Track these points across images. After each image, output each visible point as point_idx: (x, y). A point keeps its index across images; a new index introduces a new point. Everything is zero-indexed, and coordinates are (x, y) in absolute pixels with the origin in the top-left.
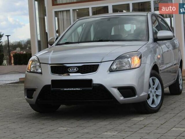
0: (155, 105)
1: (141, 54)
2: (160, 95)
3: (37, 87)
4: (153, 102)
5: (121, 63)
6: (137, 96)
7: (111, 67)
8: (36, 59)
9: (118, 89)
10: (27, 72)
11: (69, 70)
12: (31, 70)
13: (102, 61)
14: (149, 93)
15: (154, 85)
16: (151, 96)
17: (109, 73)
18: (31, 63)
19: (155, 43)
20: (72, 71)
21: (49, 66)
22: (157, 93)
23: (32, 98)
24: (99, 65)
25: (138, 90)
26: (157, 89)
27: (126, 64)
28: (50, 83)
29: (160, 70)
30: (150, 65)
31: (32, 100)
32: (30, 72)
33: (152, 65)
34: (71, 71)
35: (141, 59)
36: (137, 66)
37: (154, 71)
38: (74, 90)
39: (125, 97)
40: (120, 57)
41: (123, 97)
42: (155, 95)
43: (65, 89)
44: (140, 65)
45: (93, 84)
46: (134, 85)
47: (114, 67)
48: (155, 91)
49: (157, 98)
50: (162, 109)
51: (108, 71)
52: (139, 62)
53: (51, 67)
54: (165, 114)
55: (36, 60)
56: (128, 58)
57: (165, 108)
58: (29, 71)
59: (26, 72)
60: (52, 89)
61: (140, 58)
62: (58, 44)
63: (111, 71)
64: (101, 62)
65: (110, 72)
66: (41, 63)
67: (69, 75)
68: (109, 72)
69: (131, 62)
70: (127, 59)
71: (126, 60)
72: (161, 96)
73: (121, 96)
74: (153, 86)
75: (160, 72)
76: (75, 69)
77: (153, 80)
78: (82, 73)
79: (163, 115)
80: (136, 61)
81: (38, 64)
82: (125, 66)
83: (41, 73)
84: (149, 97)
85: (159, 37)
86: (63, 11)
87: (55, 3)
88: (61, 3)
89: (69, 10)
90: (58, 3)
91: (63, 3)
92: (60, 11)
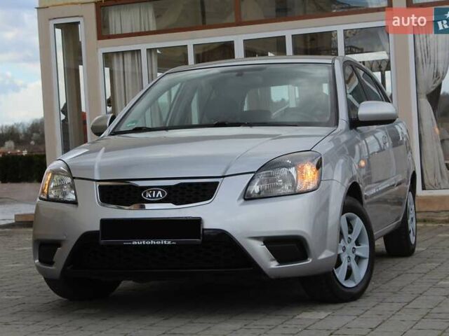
0: (354, 281)
1: (321, 158)
2: (365, 258)
3: (65, 237)
4: (349, 273)
5: (271, 179)
6: (310, 260)
7: (248, 189)
8: (62, 168)
9: (264, 242)
10: (41, 199)
11: (145, 195)
12: (51, 196)
13: (226, 174)
14: (340, 251)
15: (350, 232)
16: (344, 258)
17: (242, 204)
18: (49, 177)
19: (354, 130)
20: (152, 198)
21: (96, 186)
22: (358, 253)
23: (51, 263)
24: (218, 183)
25: (312, 244)
26: (357, 243)
27: (284, 182)
28: (97, 227)
29: (366, 197)
30: (342, 184)
31: (53, 268)
32: (48, 199)
33: (347, 184)
34: (149, 197)
35: (320, 170)
36: (310, 187)
37: (351, 200)
38: (156, 244)
39: (281, 262)
40: (270, 166)
41: (278, 261)
42: (353, 257)
43: (135, 243)
44: (319, 185)
45: (204, 229)
46: (305, 233)
47: (255, 188)
48: (354, 248)
49: (357, 264)
50: (371, 292)
51: (239, 199)
52: (316, 176)
53: (100, 186)
54: (378, 304)
55: (63, 171)
56: (288, 166)
57: (376, 288)
58: (45, 197)
59: (38, 200)
60: (102, 242)
61: (319, 166)
62: (116, 131)
63: (248, 197)
64: (224, 177)
65: (245, 199)
66: (74, 178)
67: (143, 207)
68: (243, 200)
69: (297, 178)
70: (286, 169)
71: (284, 171)
72: (368, 260)
73: (272, 260)
74: (349, 236)
75: (365, 201)
76: (160, 192)
77: (349, 221)
78: (176, 203)
79: (374, 307)
80: (309, 175)
81: (69, 180)
82: (280, 187)
83: (75, 203)
84: (339, 263)
85: (362, 116)
86: (123, 53)
87: (104, 33)
88: (119, 32)
89: (139, 51)
90: (112, 32)
91: (124, 32)
92: (117, 53)
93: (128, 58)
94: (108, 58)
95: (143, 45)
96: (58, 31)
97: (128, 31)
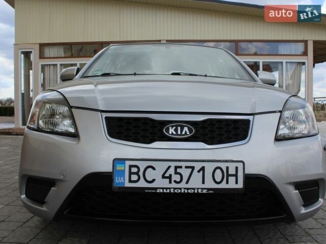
10: (30, 129)
12: (41, 127)
13: (257, 112)
20: (177, 135)
21: (101, 117)
24: (249, 121)
28: (108, 167)
32: (39, 130)
34: (172, 134)
43: (160, 190)
55: (58, 100)
58: (35, 127)
63: (278, 138)
64: (253, 114)
65: (277, 140)
66: (72, 107)
81: (65, 109)
83: (74, 135)
86: (50, 65)
87: (42, 57)
88: (48, 56)
89: (56, 65)
90: (46, 56)
91: (51, 56)
92: (47, 65)
93: (52, 67)
94: (43, 67)
95: (59, 62)
96: (22, 55)
97: (53, 56)
